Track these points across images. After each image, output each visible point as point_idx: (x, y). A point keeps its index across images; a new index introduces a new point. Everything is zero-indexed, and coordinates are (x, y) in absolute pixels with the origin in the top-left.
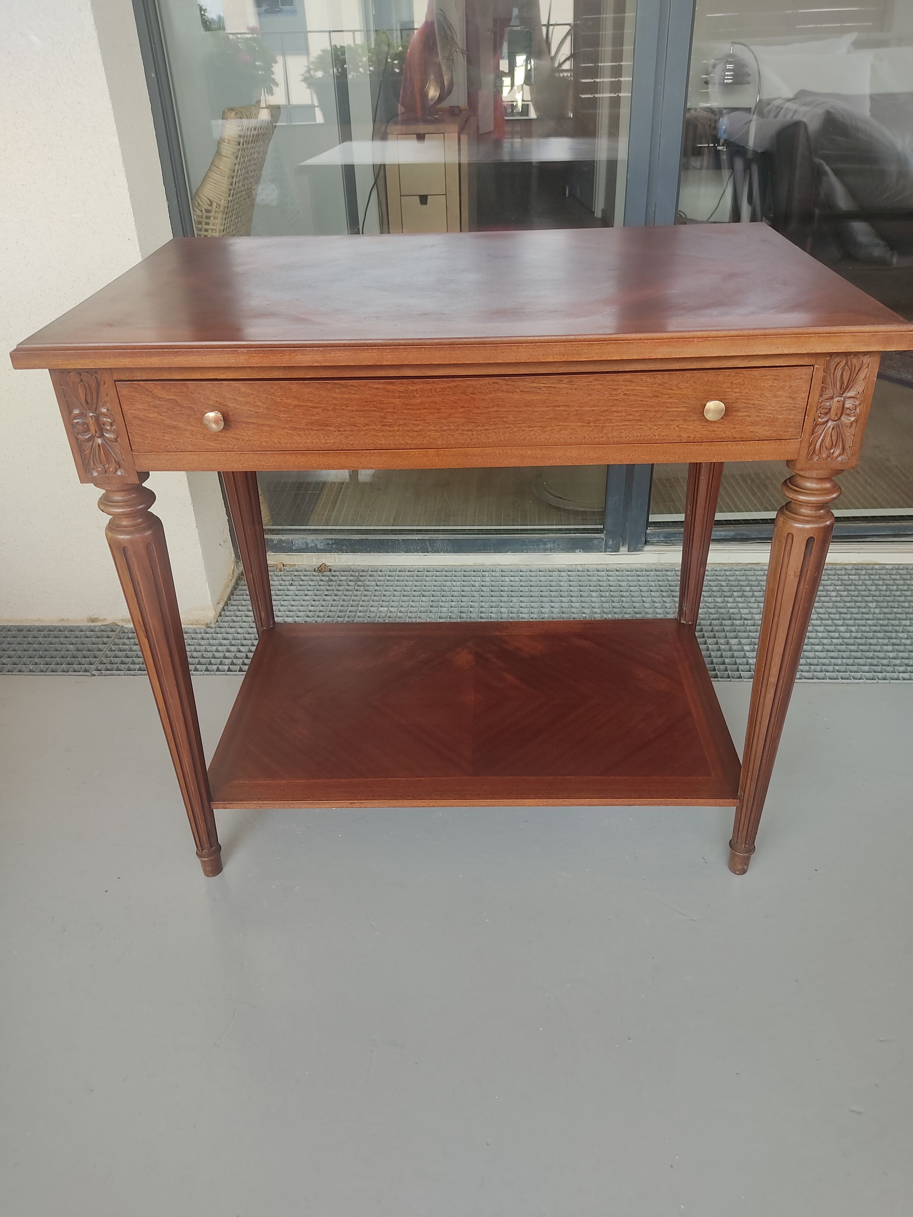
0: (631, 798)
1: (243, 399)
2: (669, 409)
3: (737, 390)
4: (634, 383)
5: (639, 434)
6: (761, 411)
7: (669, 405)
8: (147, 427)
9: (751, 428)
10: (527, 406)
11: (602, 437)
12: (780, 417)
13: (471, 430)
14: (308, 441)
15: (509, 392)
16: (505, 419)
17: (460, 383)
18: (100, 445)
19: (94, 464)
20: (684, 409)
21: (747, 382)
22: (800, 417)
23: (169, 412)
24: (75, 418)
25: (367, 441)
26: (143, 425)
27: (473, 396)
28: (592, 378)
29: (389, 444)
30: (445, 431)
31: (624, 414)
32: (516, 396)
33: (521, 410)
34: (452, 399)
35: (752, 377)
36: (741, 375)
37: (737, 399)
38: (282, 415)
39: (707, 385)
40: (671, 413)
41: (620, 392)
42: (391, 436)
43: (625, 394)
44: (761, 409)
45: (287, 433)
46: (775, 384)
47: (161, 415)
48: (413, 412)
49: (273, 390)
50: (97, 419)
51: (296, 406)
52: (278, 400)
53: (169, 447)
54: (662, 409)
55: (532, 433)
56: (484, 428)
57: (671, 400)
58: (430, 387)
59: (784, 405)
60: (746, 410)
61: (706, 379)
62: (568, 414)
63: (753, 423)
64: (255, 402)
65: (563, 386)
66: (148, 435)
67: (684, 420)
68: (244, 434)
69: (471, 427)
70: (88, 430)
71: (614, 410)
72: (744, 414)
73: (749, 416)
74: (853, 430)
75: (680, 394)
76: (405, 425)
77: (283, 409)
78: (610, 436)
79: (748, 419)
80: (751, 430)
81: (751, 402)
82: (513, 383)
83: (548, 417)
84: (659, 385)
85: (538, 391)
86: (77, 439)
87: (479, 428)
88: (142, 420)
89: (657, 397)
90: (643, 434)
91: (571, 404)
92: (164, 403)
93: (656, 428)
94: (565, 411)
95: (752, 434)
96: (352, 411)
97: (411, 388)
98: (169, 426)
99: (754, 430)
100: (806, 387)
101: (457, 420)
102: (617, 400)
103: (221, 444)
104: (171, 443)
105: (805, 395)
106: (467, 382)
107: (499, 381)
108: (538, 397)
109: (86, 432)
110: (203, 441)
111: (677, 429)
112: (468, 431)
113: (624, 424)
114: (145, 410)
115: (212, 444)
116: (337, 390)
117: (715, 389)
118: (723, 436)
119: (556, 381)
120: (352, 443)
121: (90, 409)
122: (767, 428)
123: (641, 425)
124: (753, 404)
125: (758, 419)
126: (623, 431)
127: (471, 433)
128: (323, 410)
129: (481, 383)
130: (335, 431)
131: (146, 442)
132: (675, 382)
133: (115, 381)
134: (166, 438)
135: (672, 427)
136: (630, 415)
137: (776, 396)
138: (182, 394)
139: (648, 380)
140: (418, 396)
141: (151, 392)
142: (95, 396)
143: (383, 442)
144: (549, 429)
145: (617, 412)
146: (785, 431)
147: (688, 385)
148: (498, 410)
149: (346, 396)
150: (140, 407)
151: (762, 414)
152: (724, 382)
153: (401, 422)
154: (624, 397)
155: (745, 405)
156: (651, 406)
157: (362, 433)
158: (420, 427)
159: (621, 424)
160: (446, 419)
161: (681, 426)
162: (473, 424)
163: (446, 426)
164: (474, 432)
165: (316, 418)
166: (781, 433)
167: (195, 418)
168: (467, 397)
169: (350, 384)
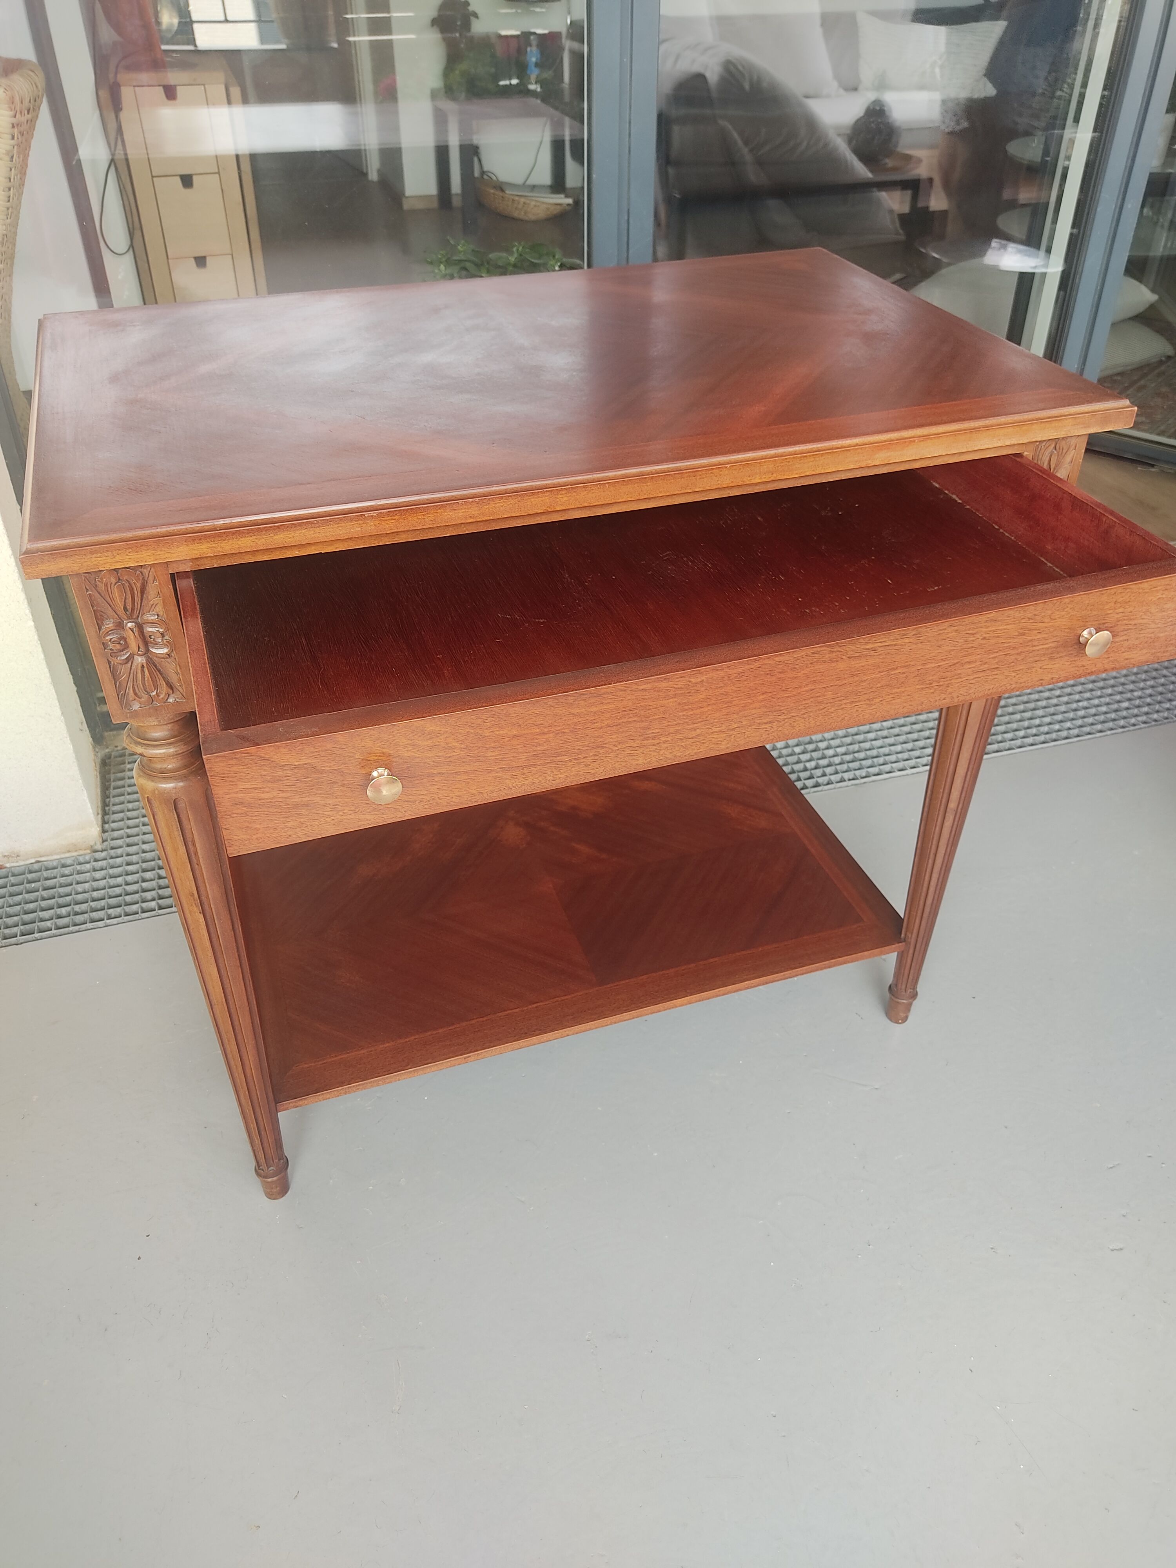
1: (426, 743)
2: (1034, 648)
3: (1121, 610)
4: (999, 621)
5: (992, 686)
6: (1142, 632)
7: (1036, 643)
8: (256, 814)
9: (1126, 655)
10: (853, 676)
11: (944, 699)
12: (1162, 635)
13: (771, 722)
14: (526, 782)
15: (832, 662)
16: (820, 699)
17: (766, 662)
20: (1053, 645)
21: (1133, 598)
23: (299, 785)
25: (616, 766)
26: (250, 814)
27: (782, 676)
28: (946, 624)
29: (649, 763)
30: (733, 729)
31: (978, 663)
32: (842, 665)
33: (844, 682)
34: (751, 685)
35: (1141, 591)
36: (1128, 590)
37: (1119, 621)
38: (490, 754)
39: (1086, 609)
40: (1037, 653)
41: (978, 636)
42: (654, 751)
43: (984, 638)
44: (1142, 629)
45: (495, 777)
46: (1164, 596)
47: (283, 791)
48: (692, 713)
49: (479, 721)
51: (514, 736)
52: (487, 733)
53: (294, 836)
54: (1027, 649)
55: (855, 710)
56: (789, 716)
57: (1039, 636)
58: (722, 674)
59: (1169, 620)
60: (1125, 633)
61: (1087, 602)
62: (907, 677)
63: (1130, 648)
64: (447, 743)
65: (907, 641)
66: (258, 826)
67: (1051, 658)
68: (424, 792)
69: (771, 718)
71: (967, 660)
72: (1121, 639)
73: (1127, 640)
75: (1052, 626)
76: (677, 731)
77: (492, 745)
79: (1126, 644)
80: (1127, 657)
81: (1132, 622)
82: (840, 649)
83: (879, 685)
84: (1029, 619)
85: (872, 653)
87: (783, 717)
88: (249, 805)
89: (1024, 634)
90: (997, 685)
91: (913, 663)
92: (289, 773)
93: (1014, 674)
94: (904, 673)
95: (1126, 662)
96: (601, 728)
97: (693, 680)
98: (296, 806)
99: (1130, 657)
101: (754, 711)
102: (972, 647)
103: (383, 814)
104: (298, 829)
106: (777, 659)
107: (822, 649)
108: (870, 661)
110: (353, 816)
111: (1040, 671)
112: (766, 723)
113: (975, 677)
114: (256, 789)
115: (368, 817)
116: (582, 703)
117: (1095, 613)
118: (1093, 670)
119: (898, 636)
120: (593, 771)
122: (1144, 651)
123: (997, 674)
124: (1135, 625)
125: (1137, 642)
126: (972, 686)
127: (770, 725)
128: (557, 734)
129: (795, 656)
130: (570, 761)
131: (254, 837)
132: (1049, 612)
134: (290, 825)
135: (1034, 670)
136: (985, 664)
137: (1162, 611)
138: (323, 754)
139: (1017, 615)
140: (703, 689)
141: (268, 760)
143: (640, 762)
144: (877, 700)
145: (969, 663)
146: (1164, 652)
147: (1063, 613)
148: (813, 688)
149: (594, 709)
150: (247, 786)
151: (1142, 635)
152: (1107, 602)
153: (672, 730)
154: (982, 642)
155: (1126, 628)
156: (1014, 648)
157: (612, 755)
158: (698, 731)
159: (972, 677)
160: (738, 713)
161: (1044, 667)
162: (775, 714)
163: (735, 723)
164: (774, 724)
165: (543, 748)
166: (1159, 654)
167: (343, 785)
168: (774, 679)
169: (603, 691)
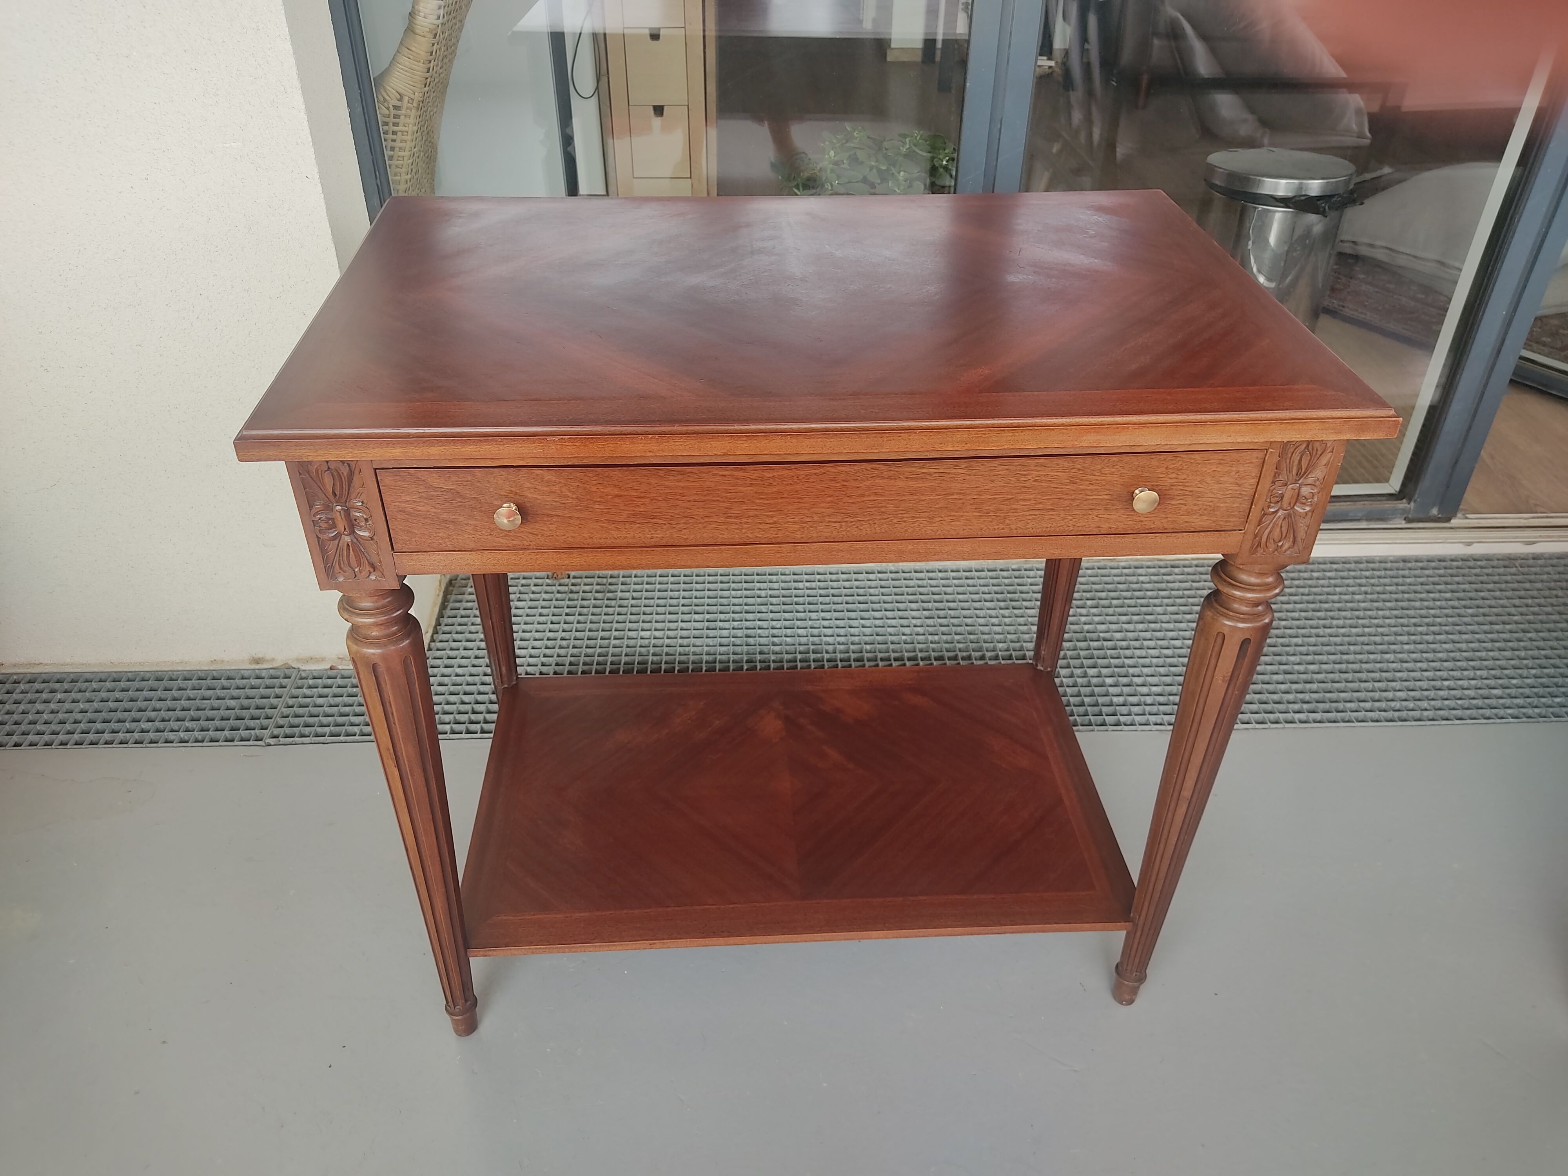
0: (1002, 925)
1: (545, 489)
2: (1088, 497)
3: (1173, 476)
4: (1048, 467)
5: (1050, 525)
6: (1200, 499)
7: (1089, 493)
8: (415, 521)
9: (1186, 518)
10: (912, 494)
11: (1003, 529)
12: (1222, 505)
13: (839, 522)
14: (628, 535)
15: (891, 479)
16: (883, 509)
17: (830, 469)
18: (350, 544)
19: (340, 568)
20: (1107, 497)
21: (1185, 467)
22: (1246, 505)
23: (447, 504)
24: (317, 513)
25: (705, 535)
26: (410, 520)
27: (845, 483)
28: (996, 462)
29: (733, 538)
30: (805, 523)
31: (1032, 502)
32: (900, 483)
33: (904, 498)
34: (818, 487)
35: (1193, 461)
36: (1179, 459)
37: (1173, 486)
38: (597, 507)
39: (1137, 470)
40: (1091, 502)
41: (1030, 477)
42: (737, 529)
43: (1036, 481)
44: (1200, 497)
45: (602, 527)
46: (1219, 469)
47: (435, 508)
48: (768, 502)
49: (586, 478)
50: (347, 513)
51: (617, 496)
52: (594, 489)
53: (444, 545)
54: (1080, 497)
55: (916, 524)
56: (856, 519)
57: (1091, 487)
58: (791, 473)
59: (1228, 493)
60: (1182, 497)
61: (1137, 463)
62: (963, 503)
63: (1189, 512)
64: (562, 492)
65: (960, 471)
66: (416, 531)
67: (1106, 509)
68: (545, 529)
69: (839, 519)
70: (334, 526)
71: (1021, 498)
72: (1178, 502)
73: (1185, 505)
74: (1307, 520)
75: (1104, 480)
76: (755, 516)
77: (599, 500)
78: (1013, 527)
79: (1184, 508)
80: (1186, 520)
81: (1188, 489)
82: (897, 469)
83: (937, 506)
84: (1079, 470)
85: (928, 477)
86: (318, 538)
87: (850, 519)
88: (410, 514)
89: (1075, 483)
90: (1054, 525)
91: (968, 492)
92: (440, 494)
93: (1070, 518)
94: (960, 499)
95: (1186, 524)
96: (689, 501)
97: (767, 475)
98: (445, 521)
99: (1189, 520)
100: (1255, 472)
101: (823, 510)
102: (1025, 487)
103: (513, 540)
104: (447, 540)
105: (1254, 481)
106: (840, 468)
107: (880, 466)
108: (927, 484)
109: (331, 529)
110: (489, 537)
111: (1097, 519)
112: (835, 522)
113: (1031, 513)
114: (415, 502)
115: (501, 540)
116: (672, 478)
117: (1147, 475)
118: (1152, 527)
119: (951, 466)
120: (685, 537)
121: (338, 502)
122: (1205, 518)
123: (1052, 515)
124: (1192, 491)
125: (1196, 508)
126: (1029, 521)
127: (839, 524)
128: (652, 500)
129: (856, 468)
130: (665, 524)
131: (413, 539)
132: (1099, 467)
133: (375, 469)
134: (440, 535)
135: (1090, 517)
136: (1040, 503)
137: (1219, 482)
138: (465, 483)
139: (1066, 464)
140: (775, 483)
141: (424, 481)
142: (345, 487)
143: (725, 536)
144: (938, 520)
145: (1024, 500)
146: (1227, 522)
147: (1113, 470)
148: (875, 498)
149: (682, 484)
150: (408, 499)
151: (1200, 503)
152: (1157, 466)
153: (751, 513)
154: (1034, 483)
155: (1181, 492)
156: (1067, 494)
157: (700, 525)
158: (775, 519)
159: (1028, 514)
160: (809, 510)
161: (1101, 516)
162: (842, 515)
163: (807, 517)
164: (843, 524)
165: (641, 510)
166: (1221, 523)
167: (481, 511)
168: (838, 485)
169: (688, 470)
